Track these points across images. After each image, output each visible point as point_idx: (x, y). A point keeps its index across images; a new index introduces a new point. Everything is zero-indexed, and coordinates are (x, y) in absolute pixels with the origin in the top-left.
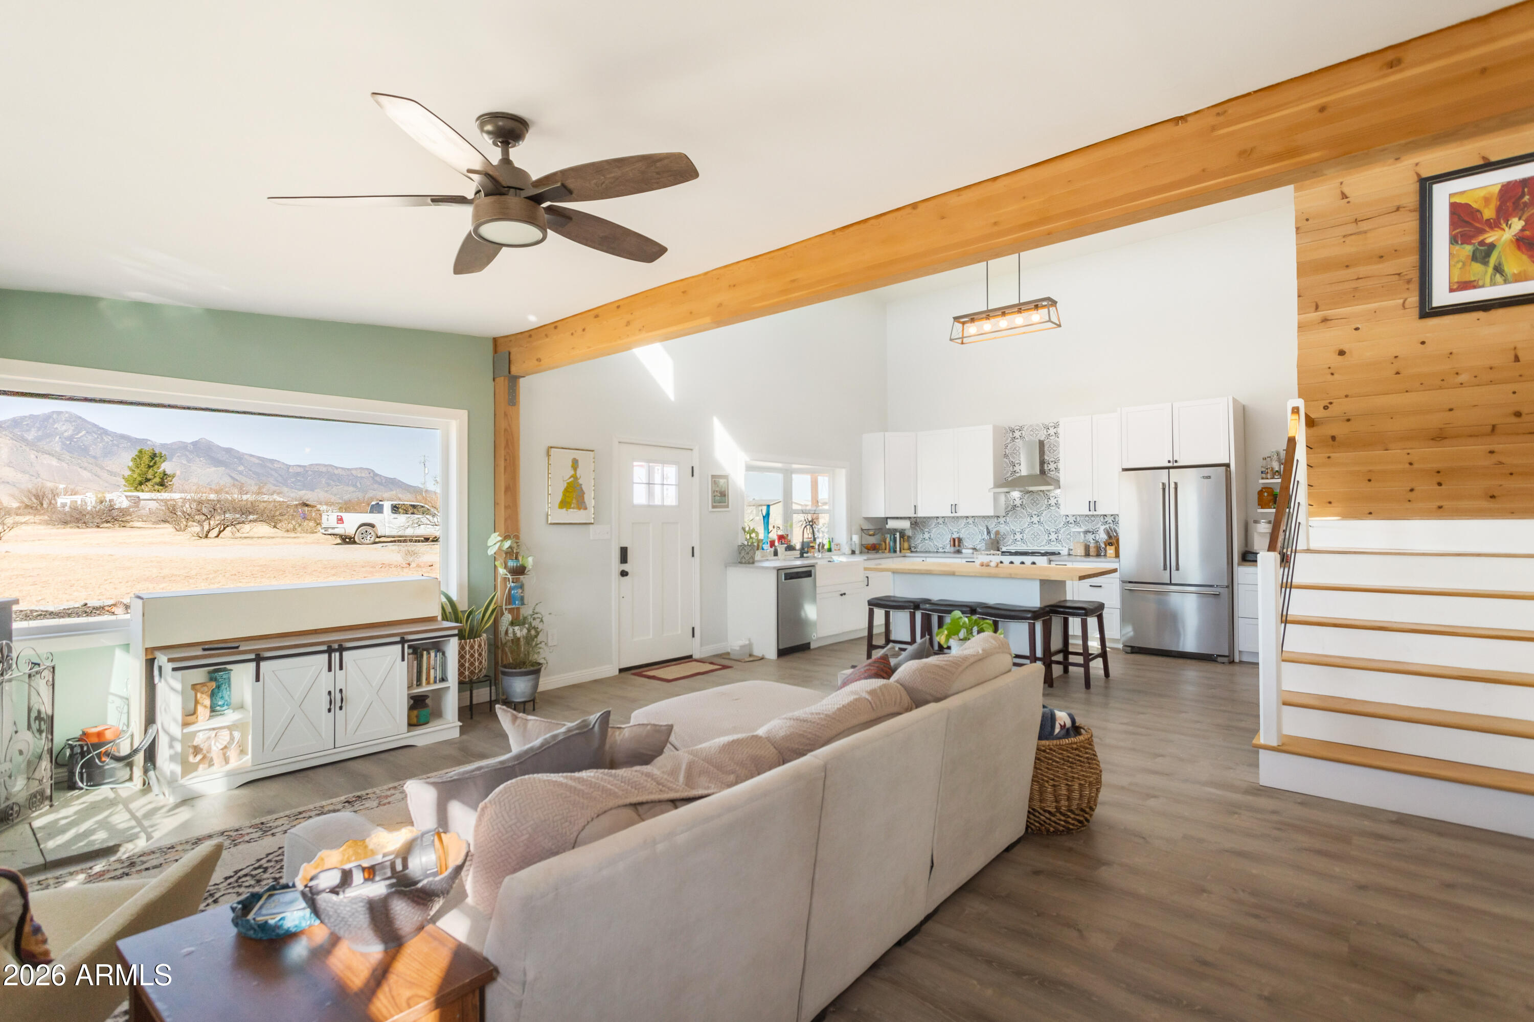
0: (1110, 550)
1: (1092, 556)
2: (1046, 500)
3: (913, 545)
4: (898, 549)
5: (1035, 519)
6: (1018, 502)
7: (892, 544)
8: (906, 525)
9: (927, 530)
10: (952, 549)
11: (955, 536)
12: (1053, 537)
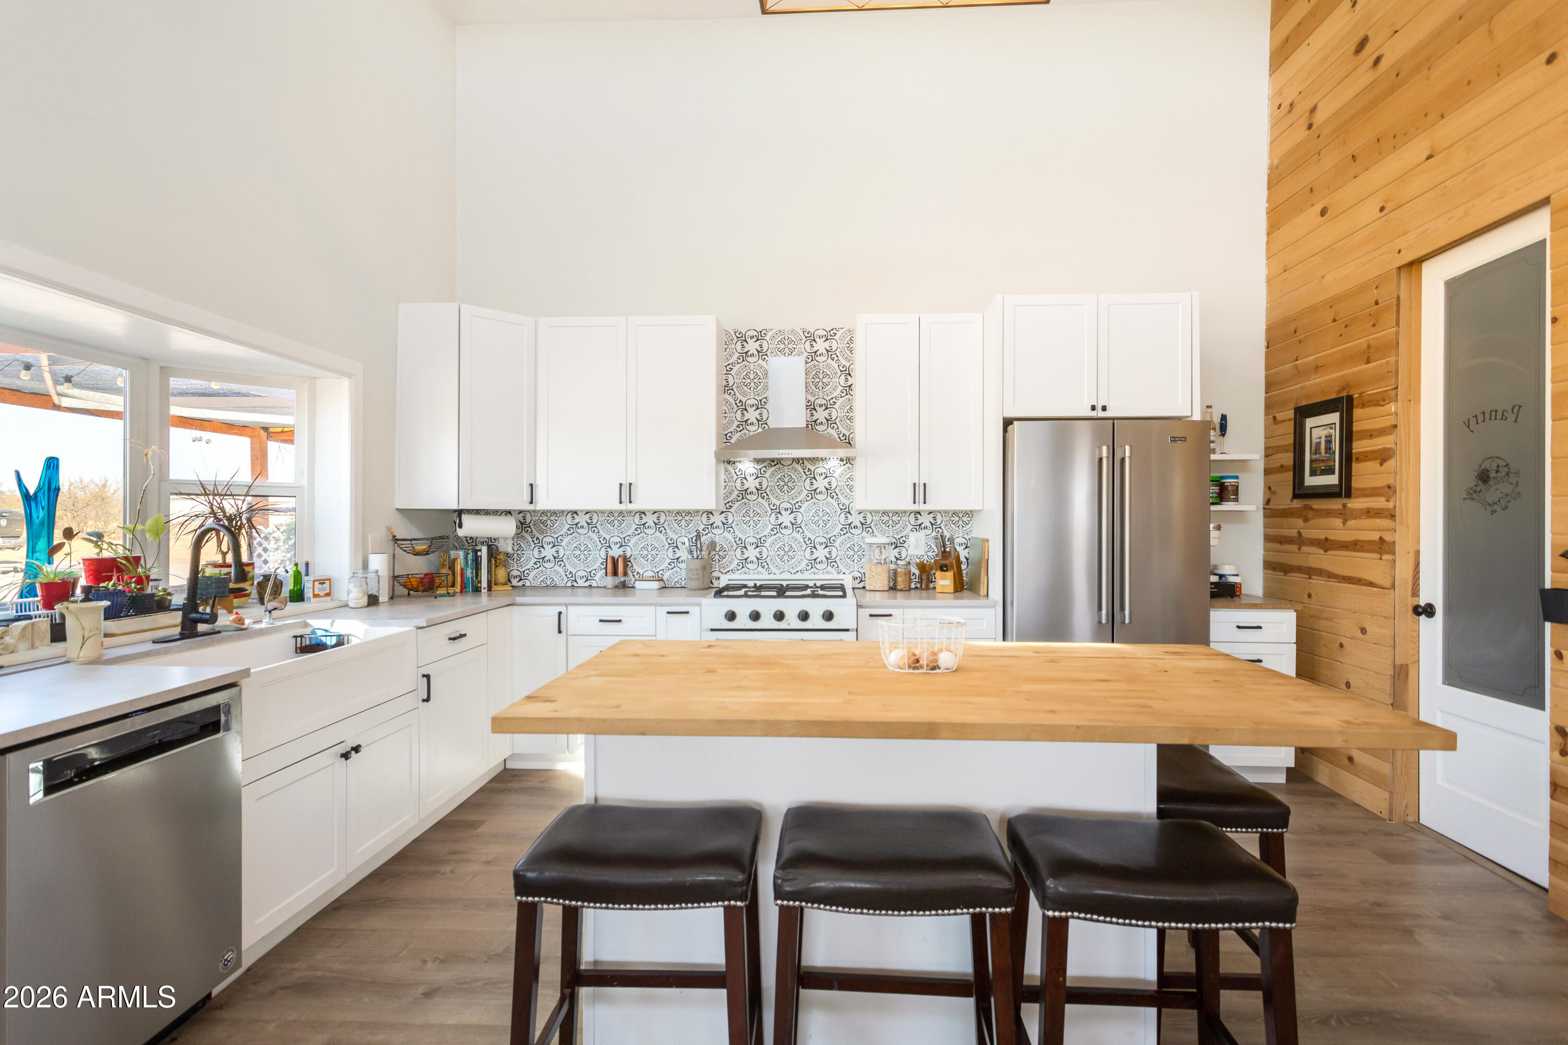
0: (943, 578)
1: (901, 590)
2: (808, 481)
3: (515, 573)
4: (484, 584)
5: (786, 519)
6: (751, 484)
7: (469, 573)
8: (505, 528)
9: (549, 539)
10: (610, 581)
11: (616, 552)
12: (821, 553)
